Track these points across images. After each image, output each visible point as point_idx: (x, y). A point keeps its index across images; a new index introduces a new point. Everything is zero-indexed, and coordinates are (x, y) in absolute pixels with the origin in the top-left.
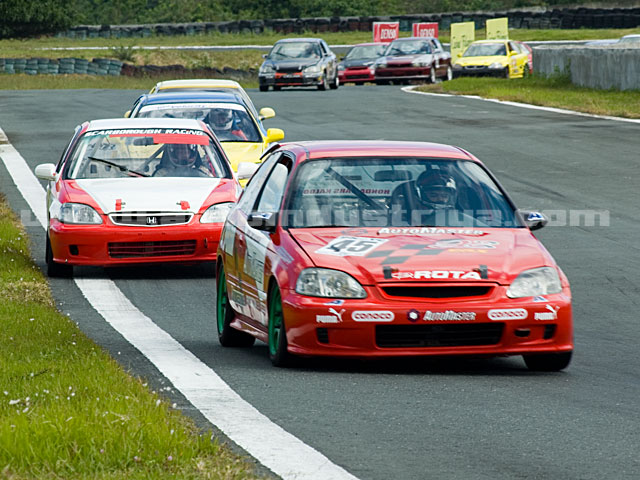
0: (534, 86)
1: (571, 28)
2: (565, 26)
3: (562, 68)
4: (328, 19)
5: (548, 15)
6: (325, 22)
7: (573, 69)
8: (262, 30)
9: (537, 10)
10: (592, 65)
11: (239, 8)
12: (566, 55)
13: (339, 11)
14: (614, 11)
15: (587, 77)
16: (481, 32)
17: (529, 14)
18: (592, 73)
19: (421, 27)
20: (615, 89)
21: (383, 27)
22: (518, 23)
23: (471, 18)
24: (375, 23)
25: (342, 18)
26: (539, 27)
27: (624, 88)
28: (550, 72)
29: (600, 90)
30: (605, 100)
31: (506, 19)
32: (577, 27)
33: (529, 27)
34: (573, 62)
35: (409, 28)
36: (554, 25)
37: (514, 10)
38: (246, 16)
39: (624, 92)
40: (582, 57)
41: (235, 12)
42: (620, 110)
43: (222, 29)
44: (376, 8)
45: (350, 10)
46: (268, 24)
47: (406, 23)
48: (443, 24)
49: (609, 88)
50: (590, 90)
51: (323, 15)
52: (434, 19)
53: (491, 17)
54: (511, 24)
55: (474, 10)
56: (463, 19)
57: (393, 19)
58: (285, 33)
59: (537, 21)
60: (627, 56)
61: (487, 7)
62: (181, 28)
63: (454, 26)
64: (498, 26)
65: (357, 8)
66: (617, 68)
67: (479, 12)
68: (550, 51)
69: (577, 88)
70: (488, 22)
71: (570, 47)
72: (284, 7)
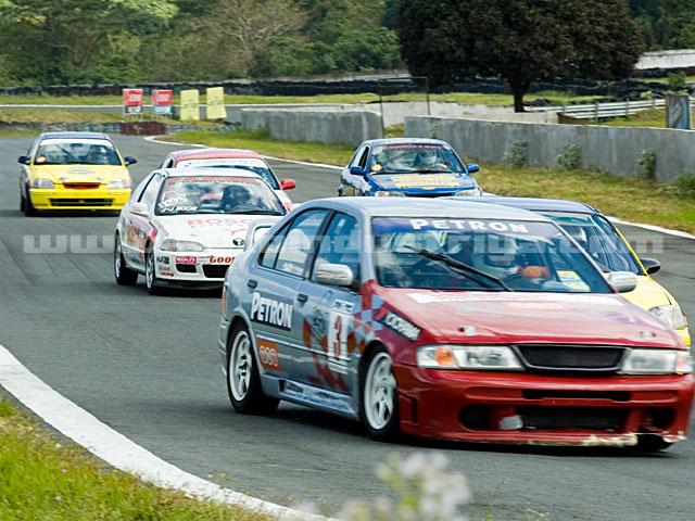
0: (243, 138)
1: (269, 95)
2: (264, 94)
3: (263, 124)
4: (89, 86)
5: (253, 85)
6: (87, 88)
7: (271, 126)
8: (40, 93)
9: (244, 81)
10: (285, 122)
11: (24, 77)
12: (266, 116)
13: (97, 80)
14: (301, 83)
15: (281, 132)
16: (203, 97)
17: (238, 85)
18: (285, 129)
19: (160, 93)
20: (302, 142)
21: (131, 92)
22: (230, 90)
23: (196, 87)
24: (125, 90)
25: (101, 86)
26: (246, 94)
27: (309, 139)
28: (255, 128)
29: (291, 141)
30: (294, 149)
31: (221, 89)
32: (273, 95)
33: (238, 93)
34: (272, 121)
35: (150, 93)
36: (257, 93)
37: (227, 81)
38: (29, 83)
39: (309, 143)
40: (278, 118)
41: (21, 80)
42: (306, 157)
43: (10, 92)
44: (125, 78)
45: (106, 79)
46: (45, 89)
47: (147, 90)
48: (175, 90)
49: (297, 140)
50: (282, 141)
51: (86, 83)
52: (169, 87)
53: (210, 86)
54: (225, 92)
55: (198, 80)
56: (190, 87)
57: (138, 86)
58: (58, 96)
59: (244, 90)
60: (311, 117)
61: (207, 79)
63: (183, 92)
64: (216, 93)
65: (111, 78)
66: (303, 126)
67: (202, 82)
68: (255, 112)
69: (274, 140)
70: (209, 90)
71: (269, 110)
72: (57, 76)
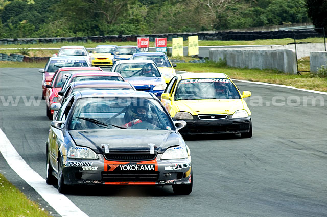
0: (210, 66)
1: (226, 40)
2: (223, 39)
3: (222, 58)
4: (117, 36)
5: (216, 34)
6: (116, 37)
7: (227, 59)
8: (87, 41)
9: (211, 32)
10: (236, 56)
11: (76, 31)
12: (225, 53)
13: (121, 32)
14: (246, 33)
15: (234, 63)
16: (185, 42)
17: (207, 34)
18: (236, 61)
19: (159, 40)
20: (246, 68)
21: (142, 40)
22: (202, 38)
23: (181, 36)
24: (138, 38)
25: (123, 36)
26: (212, 40)
27: (250, 67)
28: (217, 60)
29: (239, 68)
30: (242, 73)
31: (197, 36)
32: (229, 40)
33: (207, 40)
34: (228, 56)
35: (154, 40)
36: (219, 39)
37: (201, 32)
38: (80, 34)
39: (251, 69)
40: (232, 54)
41: (75, 33)
42: (249, 78)
43: (69, 40)
44: (139, 31)
45: (127, 32)
46: (89, 38)
47: (152, 38)
48: (169, 37)
49: (244, 67)
50: (235, 68)
51: (114, 34)
52: (165, 36)
53: (190, 35)
54: (199, 38)
55: (183, 32)
56: (178, 36)
57: (146, 36)
58: (98, 42)
59: (211, 37)
60: (252, 53)
61: (189, 31)
62: (50, 40)
63: (174, 39)
64: (193, 40)
65: (130, 31)
66: (247, 59)
67: (185, 33)
68: (217, 51)
69: (229, 68)
70: (189, 37)
71: (226, 49)
72: (97, 30)
